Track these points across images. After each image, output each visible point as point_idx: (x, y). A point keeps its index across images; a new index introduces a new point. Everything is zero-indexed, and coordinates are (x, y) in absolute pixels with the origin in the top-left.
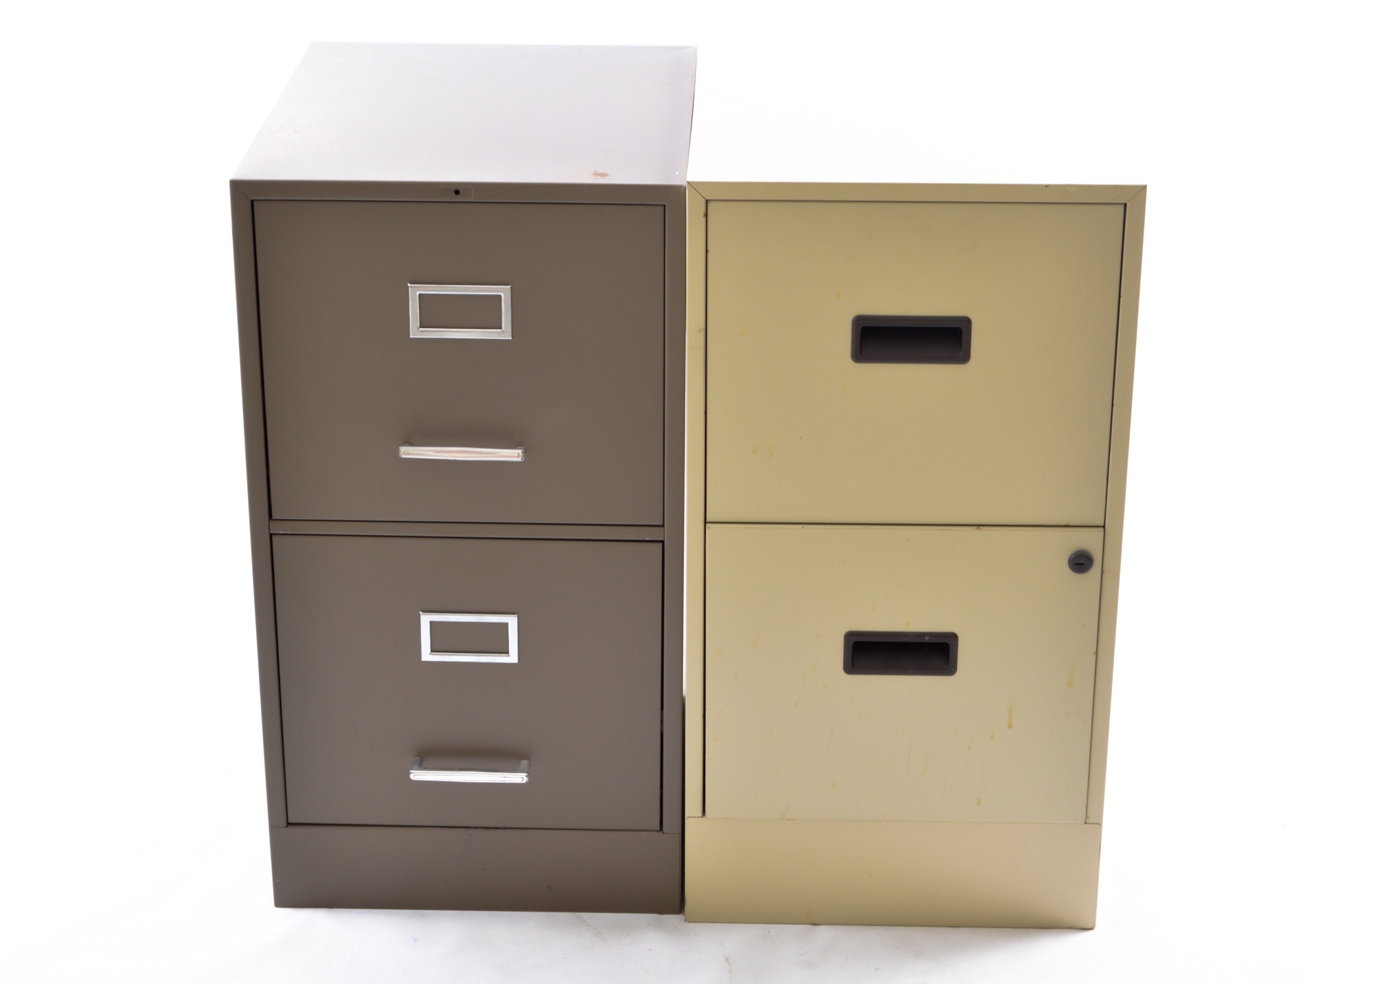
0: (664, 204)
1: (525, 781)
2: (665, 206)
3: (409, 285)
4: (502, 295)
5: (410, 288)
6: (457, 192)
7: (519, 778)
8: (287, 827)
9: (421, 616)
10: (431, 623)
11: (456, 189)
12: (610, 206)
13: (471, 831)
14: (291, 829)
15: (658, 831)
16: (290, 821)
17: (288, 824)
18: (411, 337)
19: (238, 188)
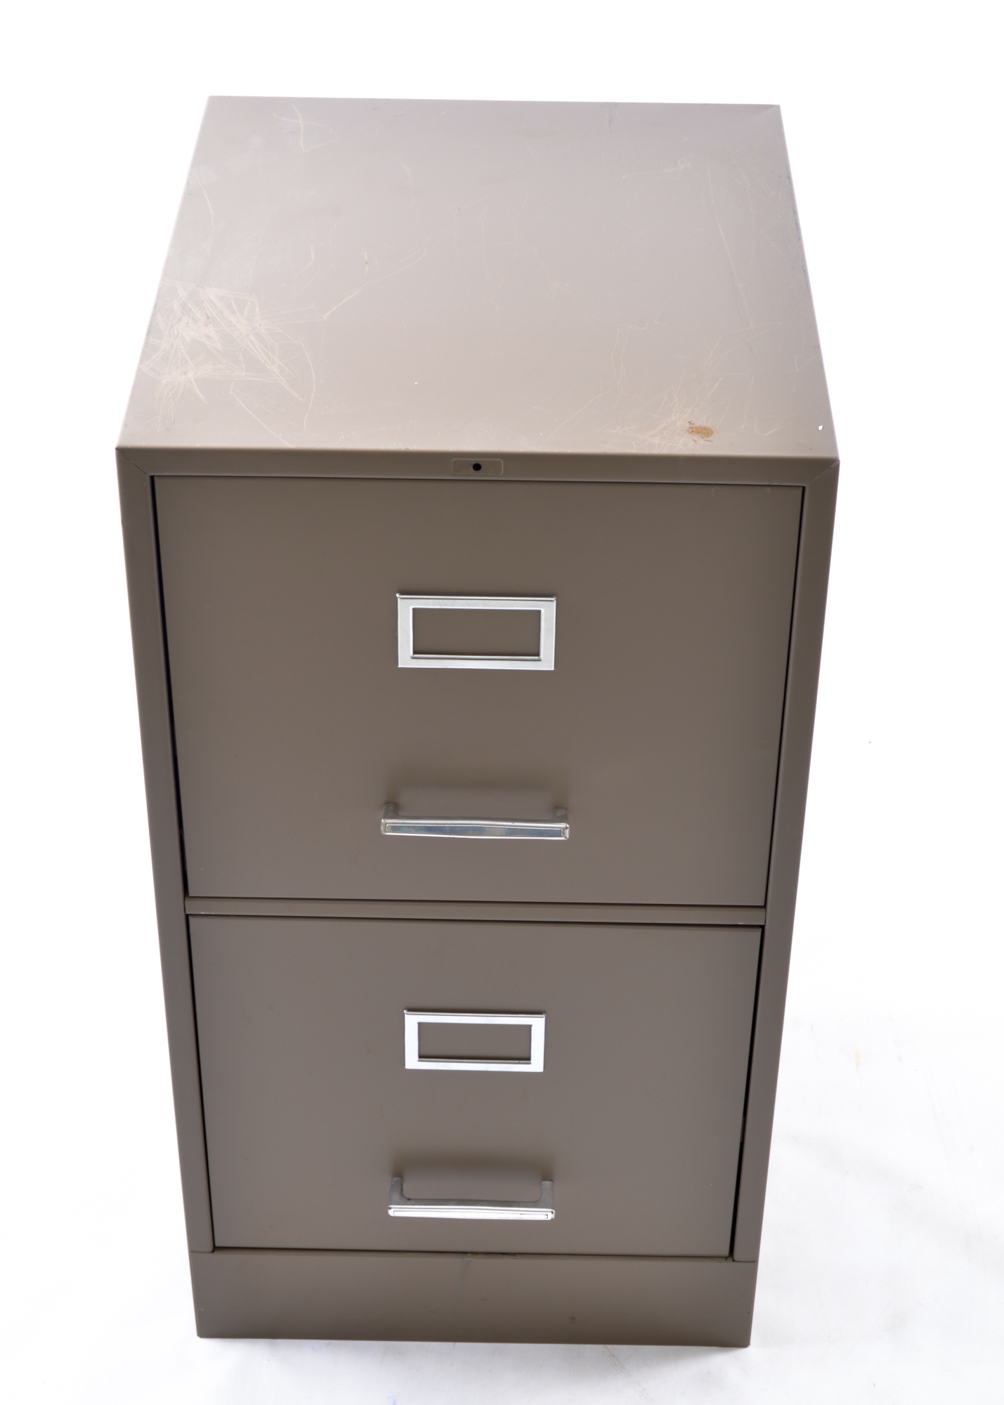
0: (804, 485)
1: (549, 1218)
2: (804, 488)
3: (397, 595)
4: (543, 611)
5: (399, 599)
6: (477, 467)
7: (543, 1215)
8: (213, 1252)
9: (406, 1016)
10: (420, 1025)
11: (476, 463)
12: (718, 488)
13: (468, 1259)
14: (219, 1256)
15: (726, 1258)
16: (217, 1244)
17: (215, 1249)
18: (400, 666)
19: (129, 459)
